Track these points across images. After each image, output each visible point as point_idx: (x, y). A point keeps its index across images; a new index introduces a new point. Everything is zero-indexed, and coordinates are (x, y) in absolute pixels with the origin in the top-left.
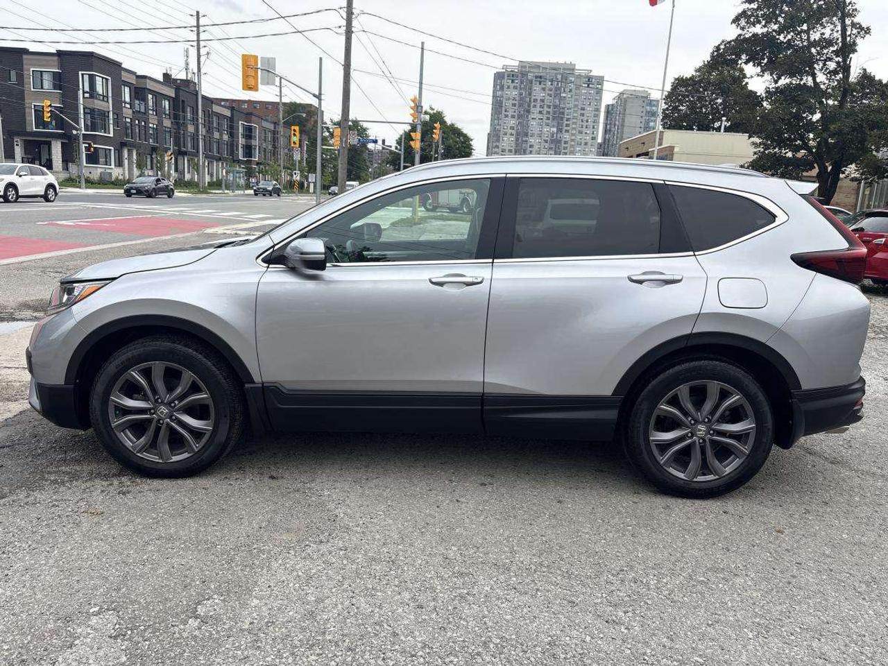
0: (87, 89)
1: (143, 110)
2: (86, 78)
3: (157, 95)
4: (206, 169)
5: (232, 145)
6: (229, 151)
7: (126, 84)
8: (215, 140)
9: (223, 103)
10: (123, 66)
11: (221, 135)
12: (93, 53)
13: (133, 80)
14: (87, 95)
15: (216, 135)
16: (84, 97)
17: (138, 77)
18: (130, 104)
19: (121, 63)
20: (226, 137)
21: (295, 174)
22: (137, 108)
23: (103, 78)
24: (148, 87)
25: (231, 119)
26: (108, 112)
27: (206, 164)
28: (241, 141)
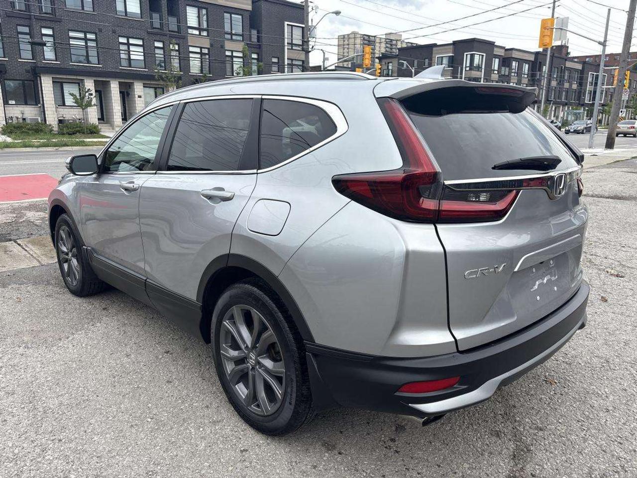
0: (468, 65)
1: (507, 73)
2: (469, 56)
3: (519, 60)
4: (553, 113)
5: (580, 92)
6: (576, 96)
7: (496, 56)
8: (564, 89)
9: (576, 60)
10: (495, 44)
11: (571, 85)
12: (475, 39)
13: (501, 53)
14: (468, 69)
15: (566, 85)
16: (466, 70)
17: (507, 50)
18: (498, 71)
19: (495, 42)
20: (575, 86)
21: (622, 112)
22: (503, 73)
23: (480, 55)
24: (513, 56)
25: (582, 72)
26: (481, 78)
27: (553, 109)
28: (589, 88)
